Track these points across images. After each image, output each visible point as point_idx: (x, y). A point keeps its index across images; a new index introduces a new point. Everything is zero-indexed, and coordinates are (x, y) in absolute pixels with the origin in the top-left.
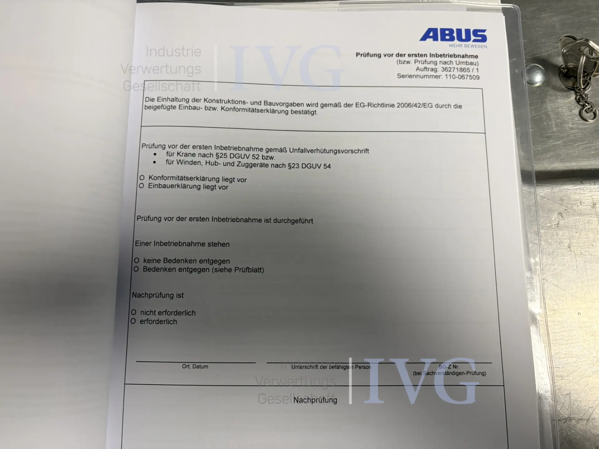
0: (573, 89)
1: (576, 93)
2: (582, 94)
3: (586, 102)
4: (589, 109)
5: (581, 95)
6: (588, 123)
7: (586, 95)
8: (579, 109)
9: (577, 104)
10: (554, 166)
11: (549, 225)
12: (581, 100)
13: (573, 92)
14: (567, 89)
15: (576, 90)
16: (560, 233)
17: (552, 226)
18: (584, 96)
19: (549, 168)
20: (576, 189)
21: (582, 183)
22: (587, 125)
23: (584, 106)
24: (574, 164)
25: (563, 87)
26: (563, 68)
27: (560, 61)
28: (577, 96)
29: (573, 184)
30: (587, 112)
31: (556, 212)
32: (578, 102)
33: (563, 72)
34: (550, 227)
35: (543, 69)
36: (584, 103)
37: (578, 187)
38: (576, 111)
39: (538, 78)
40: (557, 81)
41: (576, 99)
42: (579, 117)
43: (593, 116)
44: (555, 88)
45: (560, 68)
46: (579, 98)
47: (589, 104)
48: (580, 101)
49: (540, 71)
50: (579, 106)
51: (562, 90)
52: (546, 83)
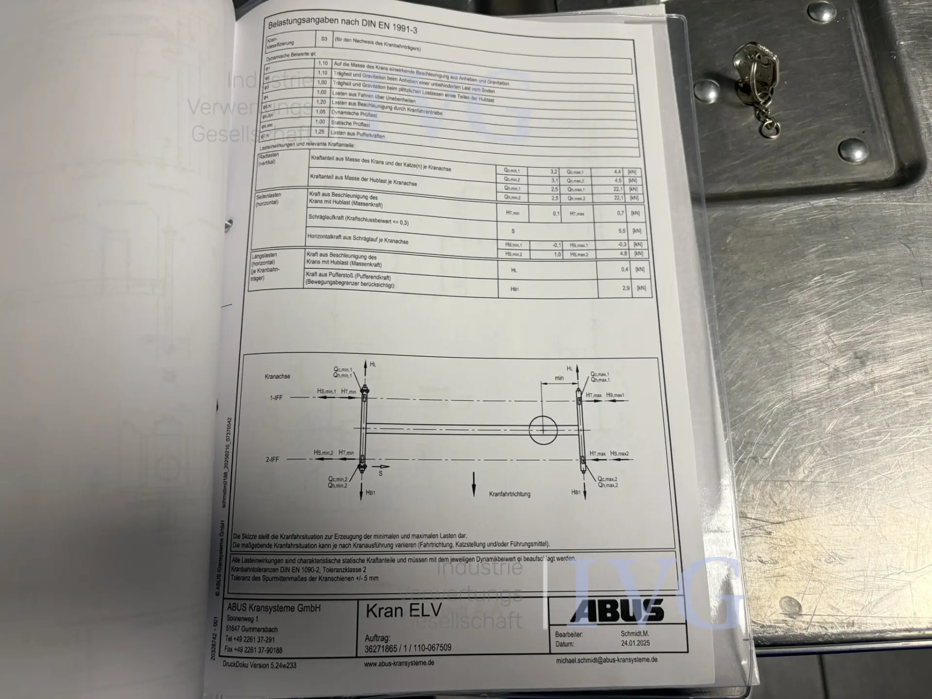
0: (752, 105)
1: (756, 109)
2: (761, 109)
3: (767, 117)
4: (770, 124)
5: (760, 111)
6: (768, 140)
7: (767, 110)
8: (759, 125)
9: (757, 120)
10: (730, 188)
11: (723, 248)
12: (761, 115)
13: (752, 108)
14: (744, 105)
15: (756, 105)
16: (736, 258)
17: (726, 249)
18: (764, 111)
19: (726, 191)
20: (753, 209)
21: (759, 202)
22: (767, 142)
23: (765, 121)
24: (754, 185)
25: (740, 102)
26: (741, 83)
27: (736, 75)
28: (756, 111)
29: (749, 204)
30: (768, 129)
31: (731, 235)
32: (758, 118)
33: (740, 87)
34: (724, 251)
35: (718, 86)
36: (764, 118)
37: (753, 207)
38: (757, 128)
39: (712, 95)
40: (733, 96)
41: (755, 115)
42: (759, 134)
43: (776, 132)
44: (732, 105)
45: (737, 83)
46: (758, 114)
47: (770, 119)
48: (760, 117)
49: (712, 86)
50: (760, 123)
51: (738, 106)
52: (721, 99)
